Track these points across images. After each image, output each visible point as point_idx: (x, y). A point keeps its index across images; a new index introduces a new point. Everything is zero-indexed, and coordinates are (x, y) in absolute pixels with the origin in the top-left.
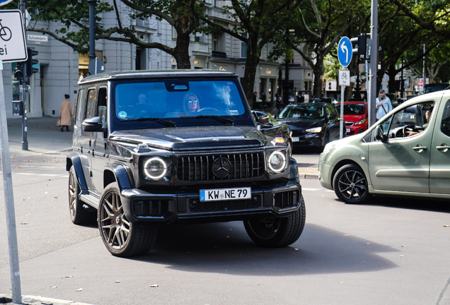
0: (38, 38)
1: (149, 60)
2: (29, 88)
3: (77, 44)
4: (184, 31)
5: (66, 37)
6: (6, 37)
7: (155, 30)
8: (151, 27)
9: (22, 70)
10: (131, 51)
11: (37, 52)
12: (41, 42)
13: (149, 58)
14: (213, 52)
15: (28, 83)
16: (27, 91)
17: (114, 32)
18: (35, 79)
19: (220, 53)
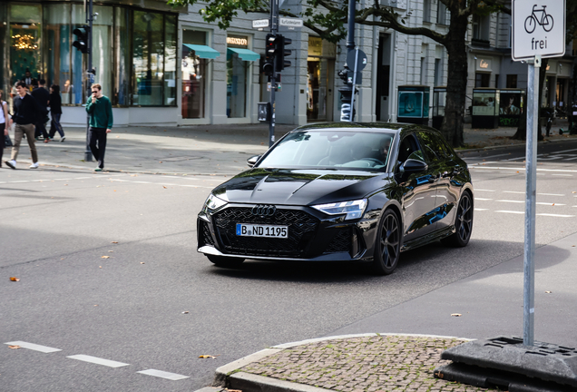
0: (291, 22)
1: (394, 50)
2: (279, 86)
3: (324, 29)
4: (461, 12)
5: (312, 20)
6: (547, 27)
7: (404, 10)
8: (399, 6)
9: (273, 63)
10: (373, 39)
11: (290, 40)
12: (296, 28)
13: (394, 47)
14: (473, 40)
15: (278, 79)
16: (276, 90)
17: (370, 14)
18: (253, 74)
19: (481, 41)
